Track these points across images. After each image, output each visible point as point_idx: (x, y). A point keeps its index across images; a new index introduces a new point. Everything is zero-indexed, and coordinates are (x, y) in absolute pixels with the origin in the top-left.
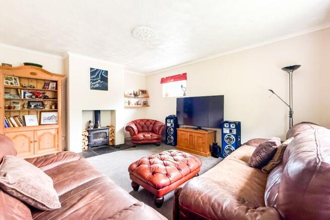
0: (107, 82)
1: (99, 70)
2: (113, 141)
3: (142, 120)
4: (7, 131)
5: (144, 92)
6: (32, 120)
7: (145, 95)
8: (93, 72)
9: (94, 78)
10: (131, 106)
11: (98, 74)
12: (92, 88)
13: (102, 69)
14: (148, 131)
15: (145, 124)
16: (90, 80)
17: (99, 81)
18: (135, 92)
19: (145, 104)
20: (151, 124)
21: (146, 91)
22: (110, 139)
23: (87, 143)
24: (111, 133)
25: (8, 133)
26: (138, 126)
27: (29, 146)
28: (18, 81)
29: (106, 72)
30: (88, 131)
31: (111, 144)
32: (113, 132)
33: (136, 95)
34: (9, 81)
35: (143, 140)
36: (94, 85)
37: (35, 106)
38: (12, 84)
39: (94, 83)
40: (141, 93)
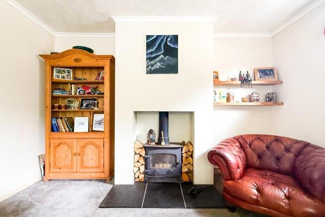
0: (177, 57)
1: (160, 36)
2: (190, 173)
3: (259, 137)
4: (52, 137)
5: (266, 72)
6: (83, 124)
7: (270, 79)
8: (151, 42)
9: (152, 53)
10: (232, 103)
11: (160, 44)
12: (150, 72)
13: (167, 34)
14: (279, 171)
15: (268, 147)
16: (145, 57)
17: (162, 56)
18: (244, 73)
19: (272, 100)
20: (288, 150)
21: (272, 70)
22: (185, 169)
23: (142, 169)
24: (187, 158)
25: (53, 138)
26: (249, 150)
27: (72, 160)
28: (71, 74)
29: (175, 38)
30: (145, 148)
31: (185, 178)
32: (192, 156)
33: (245, 81)
34: (61, 75)
35: (257, 202)
36: (152, 65)
37: (87, 106)
38: (64, 77)
39: (153, 62)
40: (258, 75)
